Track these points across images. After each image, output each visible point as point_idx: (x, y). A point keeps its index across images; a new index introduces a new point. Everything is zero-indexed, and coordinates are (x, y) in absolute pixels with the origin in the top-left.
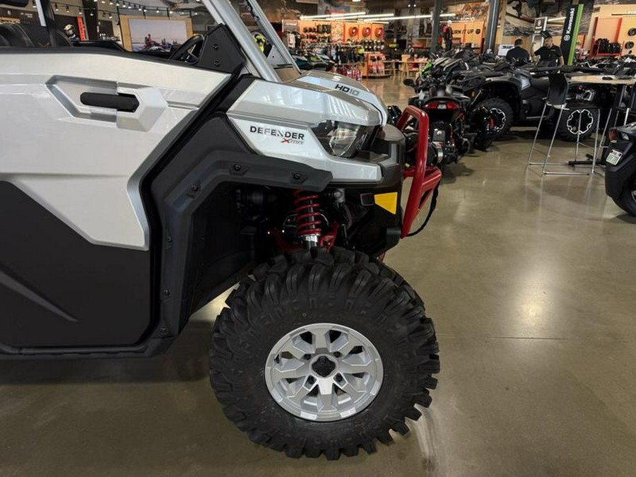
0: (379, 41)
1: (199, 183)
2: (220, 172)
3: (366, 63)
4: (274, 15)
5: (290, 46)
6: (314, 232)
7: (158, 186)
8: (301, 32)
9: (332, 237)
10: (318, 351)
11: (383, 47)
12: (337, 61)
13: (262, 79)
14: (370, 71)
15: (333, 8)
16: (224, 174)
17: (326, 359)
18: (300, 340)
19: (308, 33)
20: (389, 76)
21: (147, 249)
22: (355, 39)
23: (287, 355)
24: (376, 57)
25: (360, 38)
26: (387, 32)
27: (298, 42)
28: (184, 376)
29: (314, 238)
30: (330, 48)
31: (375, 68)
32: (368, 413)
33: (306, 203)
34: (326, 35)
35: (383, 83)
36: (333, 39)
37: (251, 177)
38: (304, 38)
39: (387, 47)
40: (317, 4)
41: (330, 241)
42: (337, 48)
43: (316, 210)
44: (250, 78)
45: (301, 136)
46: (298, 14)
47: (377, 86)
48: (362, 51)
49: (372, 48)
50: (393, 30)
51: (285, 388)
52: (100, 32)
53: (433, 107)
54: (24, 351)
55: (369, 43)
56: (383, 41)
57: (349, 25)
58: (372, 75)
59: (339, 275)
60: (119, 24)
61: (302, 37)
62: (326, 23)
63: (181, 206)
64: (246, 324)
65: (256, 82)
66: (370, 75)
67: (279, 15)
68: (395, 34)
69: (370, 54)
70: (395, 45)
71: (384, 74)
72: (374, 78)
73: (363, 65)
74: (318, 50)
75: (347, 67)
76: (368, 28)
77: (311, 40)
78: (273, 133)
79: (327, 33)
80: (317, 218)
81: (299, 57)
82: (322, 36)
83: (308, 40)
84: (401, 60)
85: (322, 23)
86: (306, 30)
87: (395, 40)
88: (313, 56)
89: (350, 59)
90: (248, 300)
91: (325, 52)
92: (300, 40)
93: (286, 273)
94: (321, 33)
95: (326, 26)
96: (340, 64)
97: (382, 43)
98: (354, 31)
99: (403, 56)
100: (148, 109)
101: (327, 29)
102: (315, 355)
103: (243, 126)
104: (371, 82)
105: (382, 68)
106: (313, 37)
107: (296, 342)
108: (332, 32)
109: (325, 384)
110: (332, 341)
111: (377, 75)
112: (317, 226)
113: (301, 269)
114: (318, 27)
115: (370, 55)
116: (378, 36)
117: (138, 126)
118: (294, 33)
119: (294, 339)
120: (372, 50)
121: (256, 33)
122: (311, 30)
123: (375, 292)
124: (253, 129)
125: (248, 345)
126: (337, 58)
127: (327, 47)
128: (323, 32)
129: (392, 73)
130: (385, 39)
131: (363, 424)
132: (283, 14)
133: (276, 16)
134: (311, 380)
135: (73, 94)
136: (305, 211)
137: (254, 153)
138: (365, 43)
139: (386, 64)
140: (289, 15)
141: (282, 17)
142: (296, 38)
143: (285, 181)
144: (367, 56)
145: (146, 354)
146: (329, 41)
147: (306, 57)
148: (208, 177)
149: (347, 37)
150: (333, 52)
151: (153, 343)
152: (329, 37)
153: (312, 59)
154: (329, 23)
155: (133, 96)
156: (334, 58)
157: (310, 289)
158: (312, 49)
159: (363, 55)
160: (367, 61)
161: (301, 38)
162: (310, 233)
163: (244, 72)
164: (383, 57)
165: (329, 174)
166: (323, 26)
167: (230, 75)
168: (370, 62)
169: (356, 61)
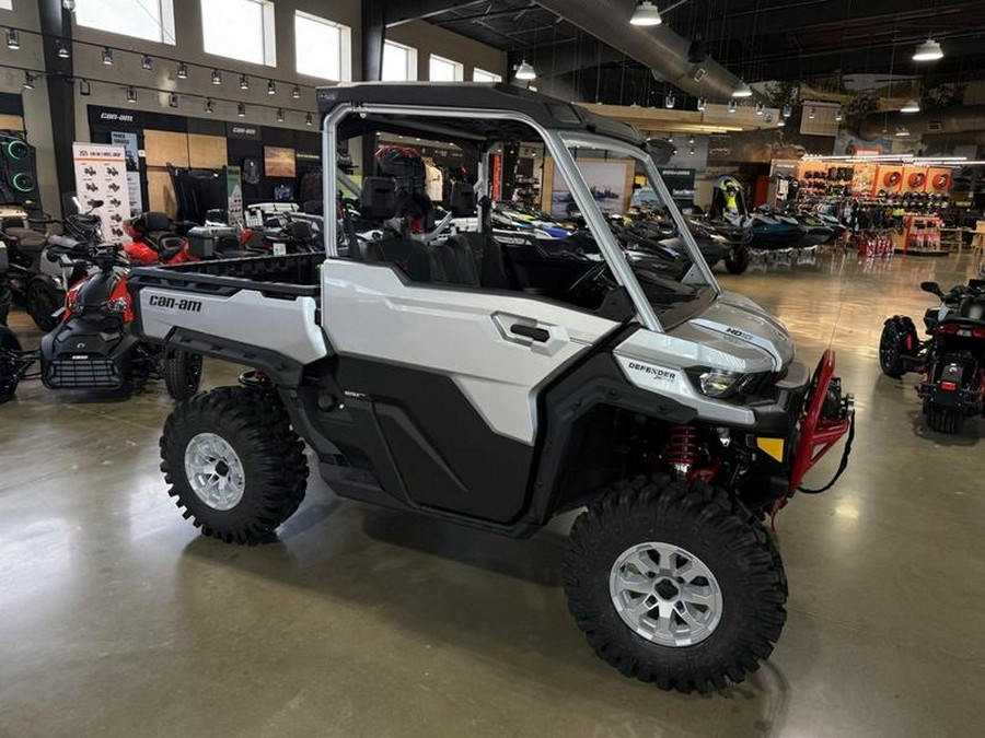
0: (939, 195)
1: (581, 400)
2: (598, 395)
3: (905, 230)
4: (759, 153)
5: (779, 197)
6: (685, 462)
7: (551, 397)
8: (801, 177)
9: (710, 473)
10: (663, 572)
11: (945, 205)
12: (852, 224)
13: (646, 328)
14: (911, 242)
15: (860, 143)
16: (602, 397)
17: (669, 583)
18: (646, 557)
19: (812, 180)
20: (947, 254)
21: (532, 445)
22: (893, 190)
23: (632, 568)
24: (925, 222)
25: (903, 188)
26: (956, 180)
27: (792, 192)
28: (538, 579)
29: (684, 469)
30: (844, 204)
31: (920, 240)
32: (704, 647)
33: (683, 432)
34: (842, 183)
35: (934, 262)
36: (854, 189)
37: (623, 402)
38: (804, 186)
39: (953, 206)
40: (834, 137)
41: (706, 476)
42: (856, 205)
43: (690, 441)
44: (638, 326)
45: (673, 376)
46: (800, 150)
47: (921, 268)
48: (899, 212)
49: (925, 205)
50: (969, 178)
51: (627, 601)
52: (518, 173)
53: (950, 332)
54: (423, 508)
55: (919, 197)
56: (946, 195)
57: (885, 170)
58: (915, 249)
59: (687, 502)
60: (542, 167)
61: (802, 184)
62: (845, 166)
63: (564, 416)
64: (599, 527)
65: (641, 330)
66: (909, 249)
67: (769, 152)
68: (972, 185)
69: (916, 217)
70: (967, 204)
71: (938, 250)
72: (917, 254)
73: (901, 233)
74: (822, 207)
75: (870, 234)
76: (919, 175)
77: (816, 190)
78: (648, 370)
79: (845, 180)
80: (690, 449)
81: (785, 219)
82: (833, 184)
83: (811, 190)
84: (974, 228)
85: (837, 165)
86: (808, 175)
87: (971, 195)
88: (810, 217)
89: (876, 224)
90: (604, 505)
91: (834, 211)
92: (797, 189)
93: (640, 489)
94: (833, 180)
95: (846, 169)
96: (856, 229)
97: (944, 199)
98: (895, 178)
99: (978, 222)
100: (556, 341)
101: (847, 174)
102: (659, 576)
103: (624, 362)
104: (913, 260)
105: (937, 240)
106: (820, 186)
107: (644, 557)
108: (854, 179)
109: (666, 608)
110: (678, 567)
111: (925, 250)
112: (689, 457)
113: (655, 489)
114: (830, 170)
115: (914, 219)
116: (937, 186)
117: (545, 352)
118: (788, 178)
119: (641, 554)
120: (922, 210)
121: (727, 178)
122: (817, 175)
123: (720, 526)
124: (631, 365)
125: (597, 546)
126: (853, 220)
127: (838, 203)
128: (838, 178)
129: (956, 247)
130: (950, 191)
131: (697, 657)
132: (775, 151)
133: (764, 153)
134: (652, 600)
135: (507, 325)
136: (680, 440)
137: (630, 383)
138: (912, 197)
139: (943, 235)
140: (786, 153)
141: (774, 154)
142: (791, 187)
143: (652, 410)
144: (910, 220)
145: (514, 534)
146: (846, 194)
147: (797, 218)
148: (589, 396)
149: (880, 186)
150: (848, 211)
151: (522, 526)
152: (846, 186)
153: (808, 221)
154: (851, 166)
155: (546, 332)
156: (848, 221)
157: (659, 508)
158: (813, 204)
159: (900, 217)
160: (908, 228)
161: (799, 186)
162: (680, 462)
163: (633, 320)
164: (940, 223)
165: (694, 410)
166: (840, 169)
167: (619, 323)
168: (914, 230)
169: (886, 227)
